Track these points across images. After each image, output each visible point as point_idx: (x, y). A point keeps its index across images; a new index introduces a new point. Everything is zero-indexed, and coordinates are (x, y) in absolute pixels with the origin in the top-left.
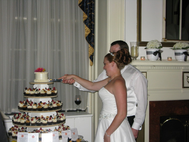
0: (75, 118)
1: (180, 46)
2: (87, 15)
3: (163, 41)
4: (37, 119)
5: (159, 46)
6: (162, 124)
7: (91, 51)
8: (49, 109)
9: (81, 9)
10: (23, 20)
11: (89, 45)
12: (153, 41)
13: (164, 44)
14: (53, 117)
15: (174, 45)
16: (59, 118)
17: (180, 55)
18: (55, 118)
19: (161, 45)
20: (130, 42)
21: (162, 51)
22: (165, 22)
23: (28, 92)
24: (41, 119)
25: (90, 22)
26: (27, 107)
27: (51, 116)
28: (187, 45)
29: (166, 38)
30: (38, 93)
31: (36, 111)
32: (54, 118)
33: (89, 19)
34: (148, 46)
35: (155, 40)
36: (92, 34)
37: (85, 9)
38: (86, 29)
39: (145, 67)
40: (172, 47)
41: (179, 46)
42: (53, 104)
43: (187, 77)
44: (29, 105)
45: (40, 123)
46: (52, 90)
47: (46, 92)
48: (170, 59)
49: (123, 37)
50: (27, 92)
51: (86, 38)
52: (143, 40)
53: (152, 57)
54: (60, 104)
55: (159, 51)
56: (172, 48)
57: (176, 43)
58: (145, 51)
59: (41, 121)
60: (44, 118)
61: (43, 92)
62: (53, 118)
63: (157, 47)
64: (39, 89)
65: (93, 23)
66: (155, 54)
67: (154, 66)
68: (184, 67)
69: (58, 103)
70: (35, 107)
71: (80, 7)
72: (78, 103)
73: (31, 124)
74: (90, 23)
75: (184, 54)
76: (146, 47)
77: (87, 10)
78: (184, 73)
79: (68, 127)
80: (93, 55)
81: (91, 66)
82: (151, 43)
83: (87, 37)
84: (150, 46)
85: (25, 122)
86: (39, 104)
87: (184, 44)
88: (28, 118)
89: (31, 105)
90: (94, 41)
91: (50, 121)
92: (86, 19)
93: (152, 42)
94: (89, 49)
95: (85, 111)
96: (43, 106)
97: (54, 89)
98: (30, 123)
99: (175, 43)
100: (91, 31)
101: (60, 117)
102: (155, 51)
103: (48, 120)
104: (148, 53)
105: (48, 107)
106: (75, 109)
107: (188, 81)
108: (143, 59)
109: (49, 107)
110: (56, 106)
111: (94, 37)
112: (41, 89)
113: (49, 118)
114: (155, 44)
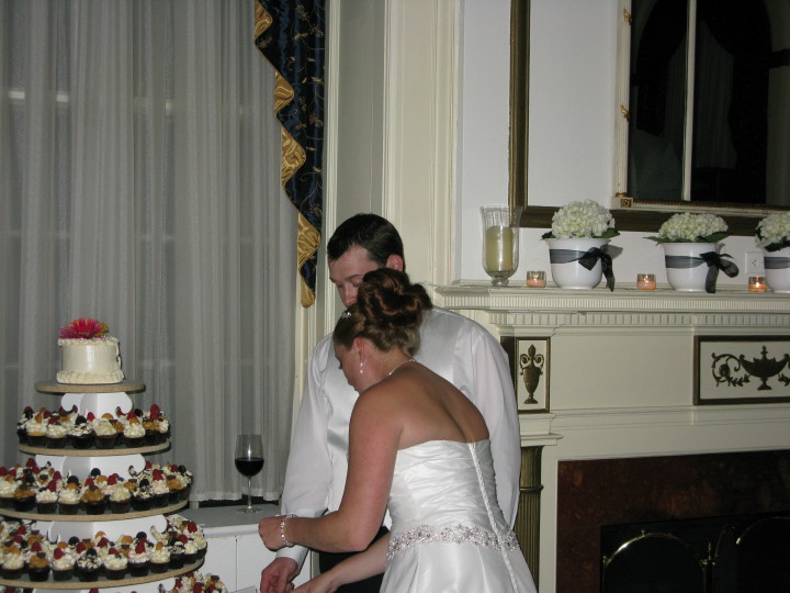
0: (238, 537)
1: (691, 226)
2: (294, 87)
3: (619, 207)
4: (79, 551)
5: (605, 227)
6: (609, 557)
7: (307, 241)
8: (137, 505)
9: (264, 58)
10: (9, 104)
11: (300, 215)
12: (580, 205)
13: (624, 220)
14: (150, 538)
15: (665, 223)
16: (178, 543)
17: (688, 266)
18: (160, 545)
19: (613, 225)
20: (482, 210)
21: (618, 251)
22: (624, 125)
23: (38, 426)
24: (98, 549)
25: (304, 117)
26: (33, 498)
27: (142, 536)
28: (717, 225)
29: (628, 194)
30: (85, 432)
31: (75, 513)
32: (155, 542)
33: (300, 106)
34: (560, 228)
35: (588, 202)
36: (312, 170)
37: (283, 58)
38: (285, 149)
39: (544, 317)
40: (657, 231)
41: (684, 226)
42: (150, 479)
43: (713, 360)
44: (45, 489)
45: (95, 566)
46: (146, 421)
47: (120, 427)
48: (646, 285)
49: (450, 187)
50: (35, 427)
51: (288, 186)
52: (535, 199)
53: (575, 273)
54: (182, 481)
55: (606, 247)
56: (656, 235)
57: (673, 214)
58: (545, 247)
59: (99, 561)
60: (112, 544)
61: (106, 430)
62: (151, 545)
63: (594, 231)
64: (91, 416)
65: (315, 120)
66: (588, 259)
67: (584, 313)
68: (702, 317)
69: (174, 477)
70: (70, 496)
71: (261, 49)
72: (250, 468)
73: (51, 572)
74: (304, 119)
75: (705, 264)
76: (547, 230)
77: (292, 66)
78: (700, 339)
79: (215, 578)
80: (315, 261)
81: (306, 306)
82: (569, 212)
83: (291, 179)
84: (569, 225)
85: (26, 565)
86: (89, 482)
87: (706, 221)
88: (36, 547)
89: (52, 487)
90: (319, 200)
91: (141, 559)
92: (287, 102)
93: (576, 209)
94: (299, 233)
95: (276, 503)
96: (106, 493)
97: (156, 414)
98: (47, 569)
99: (668, 216)
100: (309, 154)
101: (184, 539)
102: (586, 250)
103: (132, 553)
104: (556, 256)
105: (132, 497)
106: (235, 497)
107: (718, 375)
108: (537, 282)
109: (135, 494)
110: (167, 490)
111: (320, 180)
112: (99, 415)
113: (133, 546)
114: (590, 218)
